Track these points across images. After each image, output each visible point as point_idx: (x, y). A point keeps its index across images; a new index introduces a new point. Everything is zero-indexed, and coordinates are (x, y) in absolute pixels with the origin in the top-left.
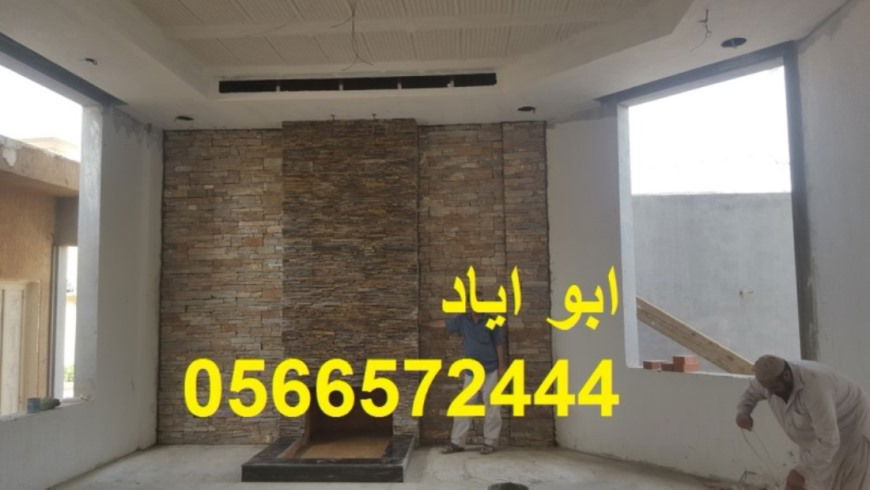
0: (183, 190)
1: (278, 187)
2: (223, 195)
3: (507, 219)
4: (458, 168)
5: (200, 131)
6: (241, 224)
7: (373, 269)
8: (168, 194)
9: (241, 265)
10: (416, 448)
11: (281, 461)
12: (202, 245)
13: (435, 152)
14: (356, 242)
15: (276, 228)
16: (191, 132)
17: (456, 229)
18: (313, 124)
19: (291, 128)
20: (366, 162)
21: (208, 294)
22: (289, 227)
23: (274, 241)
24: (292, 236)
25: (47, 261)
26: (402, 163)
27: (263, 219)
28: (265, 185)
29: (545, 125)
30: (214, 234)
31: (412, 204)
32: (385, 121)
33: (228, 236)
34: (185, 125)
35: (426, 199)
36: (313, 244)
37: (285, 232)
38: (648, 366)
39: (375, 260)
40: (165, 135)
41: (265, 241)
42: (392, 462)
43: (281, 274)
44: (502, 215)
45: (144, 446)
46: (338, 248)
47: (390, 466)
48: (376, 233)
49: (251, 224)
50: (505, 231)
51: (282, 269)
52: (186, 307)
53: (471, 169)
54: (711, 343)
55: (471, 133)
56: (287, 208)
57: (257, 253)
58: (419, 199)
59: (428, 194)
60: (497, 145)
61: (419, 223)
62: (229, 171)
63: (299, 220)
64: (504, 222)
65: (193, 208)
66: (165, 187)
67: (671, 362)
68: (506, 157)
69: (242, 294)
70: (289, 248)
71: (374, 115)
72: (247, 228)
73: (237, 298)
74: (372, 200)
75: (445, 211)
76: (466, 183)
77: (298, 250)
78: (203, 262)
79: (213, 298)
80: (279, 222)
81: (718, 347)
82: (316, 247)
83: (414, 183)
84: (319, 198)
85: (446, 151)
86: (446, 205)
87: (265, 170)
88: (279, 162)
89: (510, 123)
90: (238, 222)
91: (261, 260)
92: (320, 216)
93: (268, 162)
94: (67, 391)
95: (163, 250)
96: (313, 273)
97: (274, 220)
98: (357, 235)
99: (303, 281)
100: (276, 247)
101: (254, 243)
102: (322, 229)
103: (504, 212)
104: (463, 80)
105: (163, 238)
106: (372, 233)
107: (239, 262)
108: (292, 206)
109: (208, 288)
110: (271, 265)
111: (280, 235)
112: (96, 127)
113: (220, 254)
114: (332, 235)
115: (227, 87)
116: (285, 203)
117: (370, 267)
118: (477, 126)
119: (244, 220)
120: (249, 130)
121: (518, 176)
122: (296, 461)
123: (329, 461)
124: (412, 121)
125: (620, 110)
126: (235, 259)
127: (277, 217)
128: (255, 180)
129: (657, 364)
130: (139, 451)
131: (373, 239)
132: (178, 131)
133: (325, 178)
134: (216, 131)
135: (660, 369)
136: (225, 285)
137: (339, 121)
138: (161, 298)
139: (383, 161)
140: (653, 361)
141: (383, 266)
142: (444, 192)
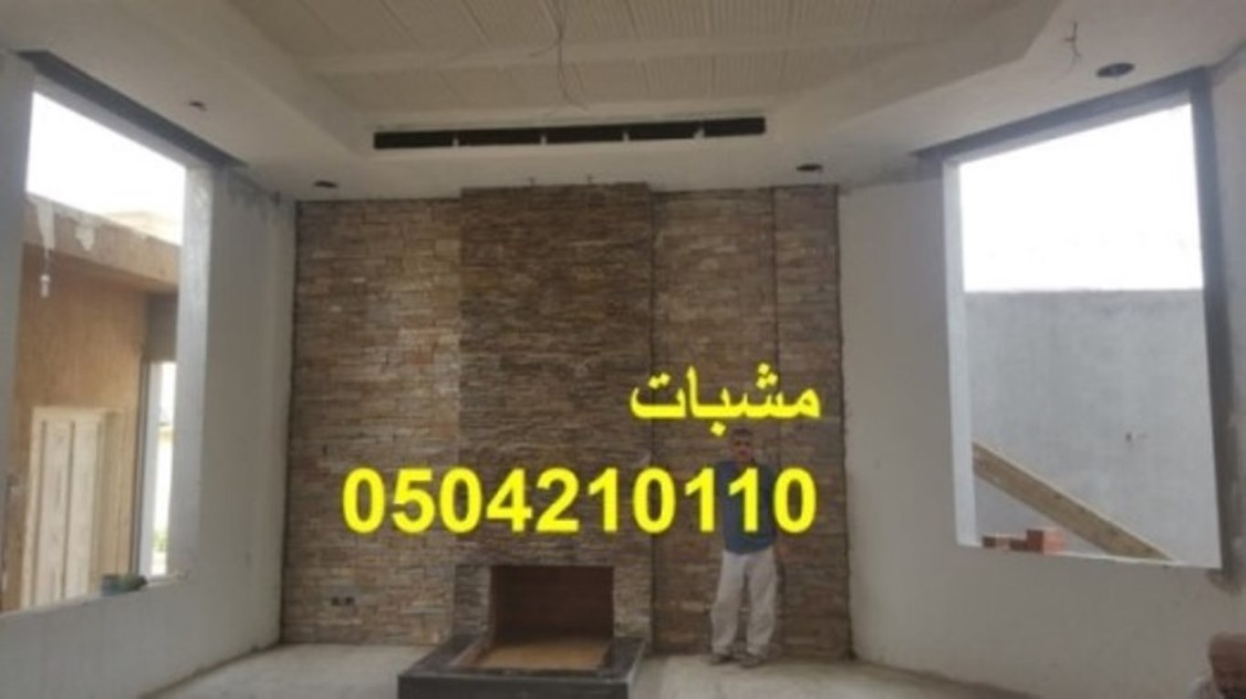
0: (323, 284)
1: (454, 280)
2: (377, 292)
3: (780, 326)
4: (709, 253)
5: (347, 203)
6: (403, 332)
7: (587, 397)
8: (302, 290)
9: (402, 389)
10: (647, 656)
11: (455, 670)
12: (346, 361)
13: (676, 231)
14: (562, 358)
15: (450, 338)
16: (335, 204)
17: (705, 340)
18: (504, 192)
19: (473, 198)
20: (579, 244)
21: (356, 430)
22: (468, 336)
23: (447, 356)
24: (471, 350)
25: (132, 382)
26: (630, 246)
27: (434, 325)
28: (437, 279)
29: (836, 190)
30: (363, 347)
31: (643, 304)
32: (606, 187)
33: (385, 349)
34: (326, 194)
35: (663, 298)
36: (504, 360)
37: (463, 343)
38: (989, 542)
39: (590, 384)
40: (300, 208)
41: (437, 356)
42: (612, 676)
43: (457, 404)
44: (772, 320)
45: (262, 643)
46: (537, 367)
47: (609, 681)
48: (593, 345)
49: (415, 332)
50: (777, 342)
51: (459, 396)
52: (325, 449)
53: (727, 255)
54: (1082, 510)
55: (728, 203)
56: (467, 310)
57: (422, 372)
58: (653, 295)
59: (665, 289)
60: (766, 220)
61: (652, 331)
62: (388, 258)
63: (483, 326)
64: (776, 330)
65: (336, 309)
66: (298, 279)
67: (1023, 537)
68: (780, 236)
69: (403, 431)
70: (469, 367)
71: (590, 178)
72: (410, 338)
73: (395, 437)
74: (587, 298)
75: (689, 315)
76: (721, 274)
77: (481, 369)
78: (349, 385)
79: (361, 435)
80: (455, 329)
81: (1093, 516)
82: (507, 364)
83: (646, 275)
84: (512, 295)
85: (694, 229)
86: (691, 306)
87: (437, 257)
88: (456, 245)
89: (786, 188)
90: (397, 329)
91: (430, 384)
92: (512, 321)
93: (441, 246)
94: (157, 565)
95: (295, 367)
96: (502, 401)
97: (447, 326)
98: (563, 347)
99: (487, 414)
100: (451, 364)
101: (420, 359)
102: (514, 339)
103: (776, 315)
104: (717, 128)
105: (295, 352)
106: (585, 344)
107: (399, 386)
108: (473, 308)
109: (357, 422)
110: (443, 389)
111: (456, 348)
112: (204, 197)
113: (373, 374)
114: (529, 348)
115: (386, 140)
116: (463, 303)
117: (582, 394)
118: (737, 194)
119: (407, 327)
120: (413, 201)
121: (796, 263)
122: (472, 671)
123: (521, 672)
124: (643, 187)
125: (947, 169)
126: (392, 382)
127: (454, 322)
128: (422, 270)
129: (1003, 541)
130: (255, 651)
131: (587, 354)
132: (317, 203)
133: (520, 268)
134: (370, 202)
135: (1006, 547)
136: (380, 417)
137: (540, 188)
138: (290, 436)
139: (600, 243)
140: (997, 535)
141: (601, 392)
142: (688, 287)
